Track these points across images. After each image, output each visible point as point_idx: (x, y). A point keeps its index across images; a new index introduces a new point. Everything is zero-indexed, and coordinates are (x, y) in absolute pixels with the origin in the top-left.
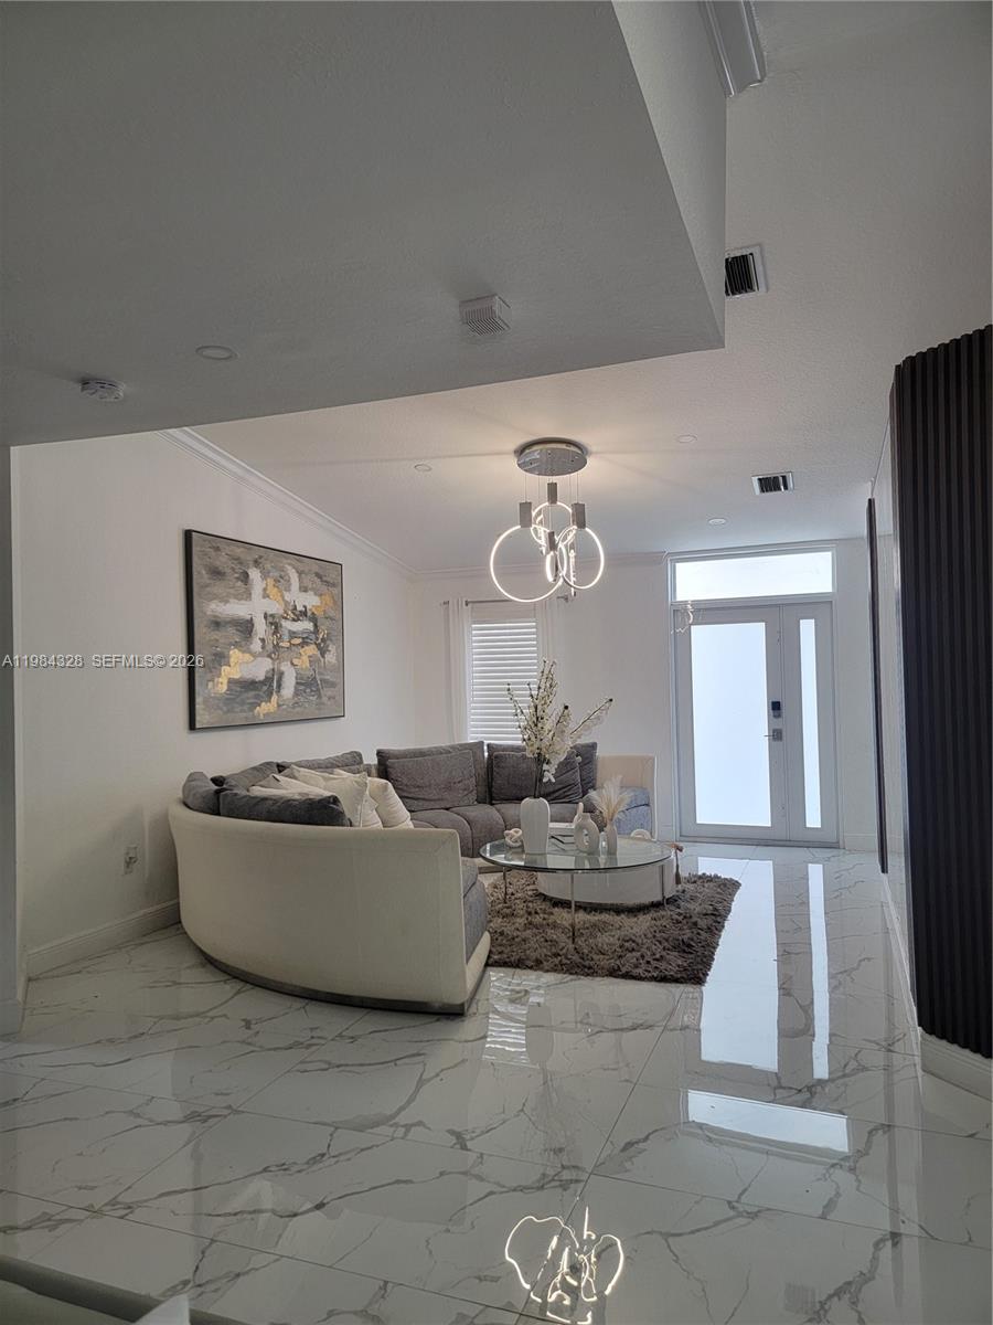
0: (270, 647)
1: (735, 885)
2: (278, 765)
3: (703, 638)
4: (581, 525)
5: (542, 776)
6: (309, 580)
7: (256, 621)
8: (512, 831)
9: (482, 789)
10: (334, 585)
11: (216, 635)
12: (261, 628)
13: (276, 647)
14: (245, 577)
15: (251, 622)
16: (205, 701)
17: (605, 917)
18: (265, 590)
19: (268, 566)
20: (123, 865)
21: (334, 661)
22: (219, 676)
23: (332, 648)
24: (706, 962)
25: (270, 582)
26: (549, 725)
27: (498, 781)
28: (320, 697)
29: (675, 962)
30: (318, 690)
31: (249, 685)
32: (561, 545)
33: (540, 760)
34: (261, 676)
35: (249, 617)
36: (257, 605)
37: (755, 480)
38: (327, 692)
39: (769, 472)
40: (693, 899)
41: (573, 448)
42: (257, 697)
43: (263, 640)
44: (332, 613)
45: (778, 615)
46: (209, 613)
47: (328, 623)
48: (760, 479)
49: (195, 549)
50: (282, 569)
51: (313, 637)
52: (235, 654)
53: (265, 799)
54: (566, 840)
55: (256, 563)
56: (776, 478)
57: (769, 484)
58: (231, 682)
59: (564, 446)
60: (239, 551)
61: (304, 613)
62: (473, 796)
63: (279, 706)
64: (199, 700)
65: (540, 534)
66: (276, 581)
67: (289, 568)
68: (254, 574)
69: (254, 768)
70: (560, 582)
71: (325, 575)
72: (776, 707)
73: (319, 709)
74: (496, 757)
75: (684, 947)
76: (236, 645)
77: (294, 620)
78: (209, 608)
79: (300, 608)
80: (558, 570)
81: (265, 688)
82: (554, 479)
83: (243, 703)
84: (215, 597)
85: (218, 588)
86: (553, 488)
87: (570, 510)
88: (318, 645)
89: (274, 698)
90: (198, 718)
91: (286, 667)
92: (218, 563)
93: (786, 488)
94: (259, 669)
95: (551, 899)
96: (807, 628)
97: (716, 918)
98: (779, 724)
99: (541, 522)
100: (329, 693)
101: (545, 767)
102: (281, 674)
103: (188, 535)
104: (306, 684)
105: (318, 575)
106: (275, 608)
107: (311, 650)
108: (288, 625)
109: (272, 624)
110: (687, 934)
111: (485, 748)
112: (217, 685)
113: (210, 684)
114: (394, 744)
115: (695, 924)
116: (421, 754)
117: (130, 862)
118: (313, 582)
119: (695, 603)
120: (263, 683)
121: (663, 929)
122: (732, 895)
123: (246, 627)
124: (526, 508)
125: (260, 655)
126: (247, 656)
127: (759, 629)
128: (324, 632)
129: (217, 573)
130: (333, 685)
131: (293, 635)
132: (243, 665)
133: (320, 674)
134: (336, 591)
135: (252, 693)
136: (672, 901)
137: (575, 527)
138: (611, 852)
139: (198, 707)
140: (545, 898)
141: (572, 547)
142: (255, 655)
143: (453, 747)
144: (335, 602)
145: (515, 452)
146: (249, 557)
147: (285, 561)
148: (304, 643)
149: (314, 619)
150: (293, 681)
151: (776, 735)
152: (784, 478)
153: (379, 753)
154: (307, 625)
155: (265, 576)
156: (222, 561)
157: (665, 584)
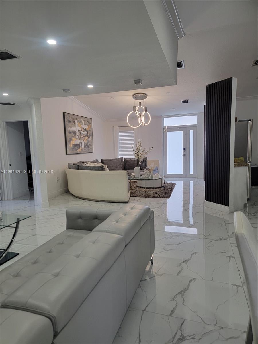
0: (79, 137)
1: (175, 184)
2: (83, 162)
3: (170, 134)
4: (146, 111)
5: (139, 163)
6: (86, 122)
7: (77, 132)
8: (132, 174)
9: (123, 167)
10: (91, 123)
11: (70, 135)
12: (78, 133)
13: (80, 137)
14: (74, 122)
15: (76, 132)
16: (69, 149)
17: (150, 189)
18: (78, 125)
19: (78, 119)
20: (57, 181)
21: (91, 140)
22: (71, 143)
23: (91, 137)
24: (170, 195)
25: (79, 123)
26: (140, 152)
27: (127, 166)
28: (89, 148)
29: (164, 195)
30: (88, 147)
31: (76, 145)
32: (142, 116)
33: (138, 159)
34: (78, 144)
35: (75, 131)
36: (76, 128)
37: (182, 101)
38: (90, 147)
39: (185, 100)
40: (167, 186)
41: (144, 95)
42: (78, 148)
43: (78, 136)
44: (90, 130)
45: (186, 129)
46: (68, 130)
47: (90, 132)
48: (183, 101)
49: (65, 116)
50: (81, 120)
51: (87, 135)
52: (73, 139)
53: (88, 166)
54: (143, 175)
55: (76, 119)
56: (186, 101)
57: (184, 102)
58: (73, 145)
59: (143, 94)
60: (73, 116)
61: (85, 130)
62: (121, 169)
63: (82, 150)
64: (68, 148)
65: (137, 113)
66: (80, 123)
67: (82, 120)
68: (76, 121)
69: (78, 162)
70: (142, 123)
71: (89, 121)
72: (184, 149)
73: (89, 151)
74: (126, 161)
75: (166, 193)
76: (73, 137)
77: (83, 131)
78: (69, 129)
79: (84, 129)
80: (142, 121)
81: (79, 146)
82: (141, 101)
83: (75, 149)
84: (69, 127)
85: (70, 125)
86: (140, 103)
87: (144, 108)
88: (88, 137)
89: (81, 148)
90: (68, 152)
91: (82, 141)
92: (69, 119)
93: (188, 102)
94: (77, 142)
95: (140, 187)
96: (192, 132)
97: (172, 189)
98: (185, 153)
99: (137, 110)
100: (91, 147)
101: (139, 161)
102: (82, 143)
103: (64, 113)
104: (86, 145)
105: (88, 121)
106: (80, 129)
107: (87, 138)
108: (82, 132)
109: (79, 132)
110: (166, 191)
111: (124, 159)
112: (70, 145)
113: (69, 145)
114: (105, 158)
115: (168, 190)
116: (110, 160)
117: (58, 180)
118: (87, 123)
119: (167, 127)
120: (78, 145)
121: (162, 191)
122: (175, 186)
123: (75, 133)
124: (134, 107)
125: (78, 139)
126: (75, 139)
127: (181, 133)
128: (89, 134)
129: (69, 121)
130: (91, 145)
131: (83, 134)
132: (75, 141)
133: (89, 143)
134: (91, 125)
135: (77, 147)
136: (163, 187)
137: (145, 112)
138: (152, 177)
139: (68, 150)
140: (138, 187)
141: (144, 116)
142: (77, 139)
143: (117, 159)
144: (91, 127)
145: (132, 95)
146: (75, 118)
147: (81, 118)
148: (85, 136)
149: (87, 131)
150: (84, 145)
151: (184, 155)
152: (187, 101)
153: (101, 160)
154: (86, 132)
155: (78, 122)
156: (70, 119)
157: (162, 122)
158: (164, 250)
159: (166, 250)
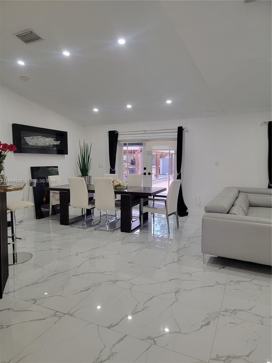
158: (191, 274)
159: (189, 275)
